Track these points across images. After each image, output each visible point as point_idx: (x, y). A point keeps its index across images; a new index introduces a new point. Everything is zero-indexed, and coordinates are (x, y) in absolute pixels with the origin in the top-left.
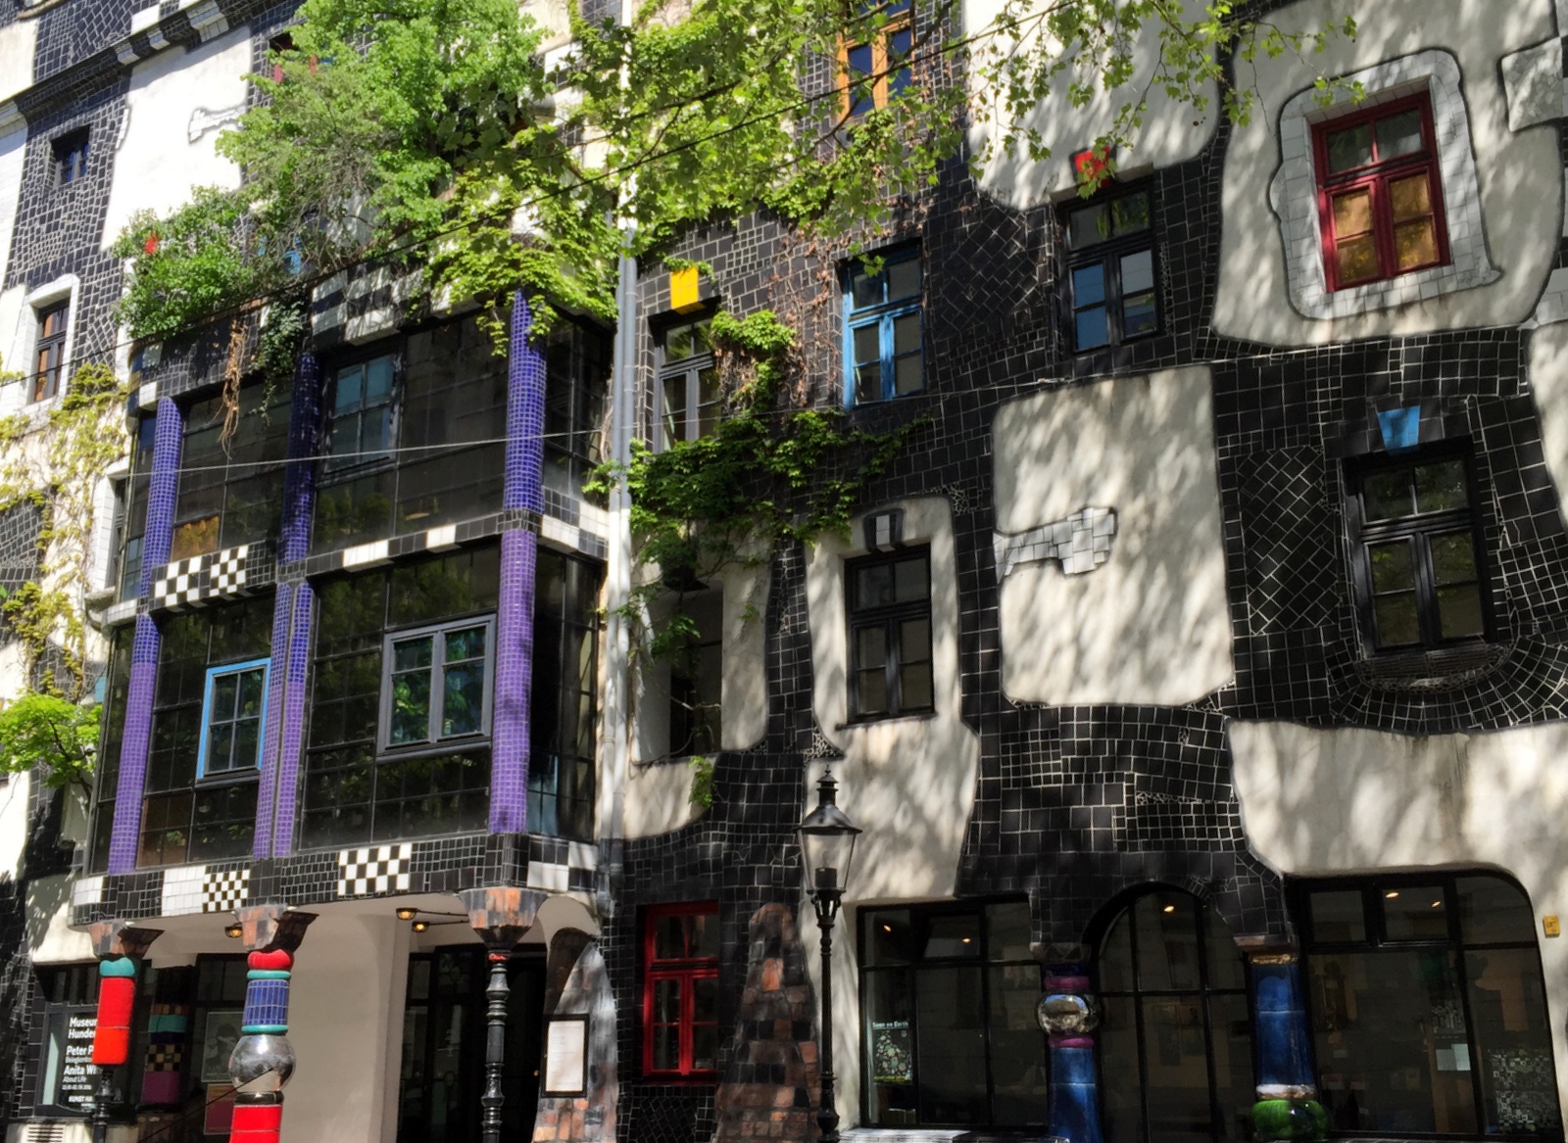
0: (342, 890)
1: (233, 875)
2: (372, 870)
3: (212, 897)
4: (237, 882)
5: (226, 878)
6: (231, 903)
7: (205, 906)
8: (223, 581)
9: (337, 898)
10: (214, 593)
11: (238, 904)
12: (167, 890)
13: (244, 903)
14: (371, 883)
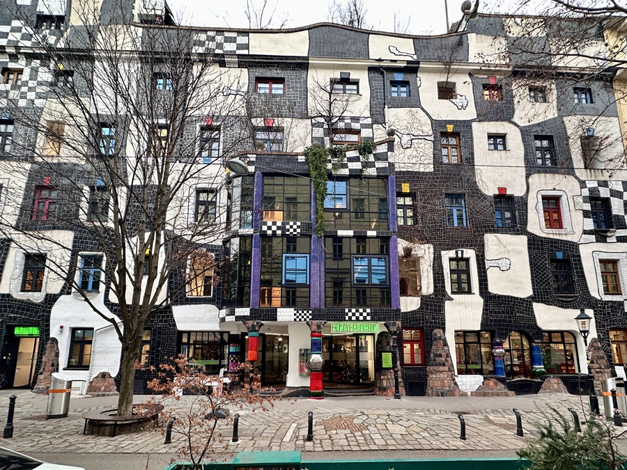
0: (347, 318)
1: (305, 312)
2: (357, 314)
3: (298, 317)
4: (308, 314)
5: (303, 312)
6: (305, 320)
7: (295, 320)
8: (291, 230)
9: (345, 320)
10: (287, 233)
11: (308, 320)
12: (278, 314)
13: (310, 319)
14: (357, 318)
